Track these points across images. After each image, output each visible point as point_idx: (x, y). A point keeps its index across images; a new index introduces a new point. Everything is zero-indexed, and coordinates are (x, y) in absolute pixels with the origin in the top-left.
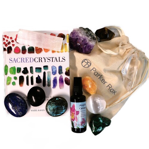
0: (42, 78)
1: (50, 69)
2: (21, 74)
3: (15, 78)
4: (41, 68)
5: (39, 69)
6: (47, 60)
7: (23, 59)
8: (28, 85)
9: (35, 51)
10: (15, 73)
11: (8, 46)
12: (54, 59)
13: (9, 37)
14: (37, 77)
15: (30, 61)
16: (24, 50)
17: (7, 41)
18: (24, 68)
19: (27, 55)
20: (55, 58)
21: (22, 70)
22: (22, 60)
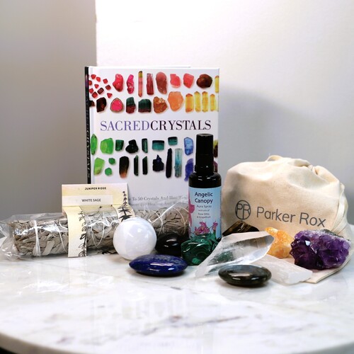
1: (180, 144)
2: (124, 153)
3: (112, 161)
4: (163, 142)
5: (159, 144)
6: (175, 126)
7: (128, 123)
9: (153, 109)
10: (111, 152)
11: (99, 97)
12: (189, 125)
13: (102, 80)
14: (156, 158)
15: (141, 128)
16: (130, 106)
17: (97, 86)
18: (130, 142)
19: (137, 115)
20: (191, 122)
21: (126, 144)
22: (127, 126)
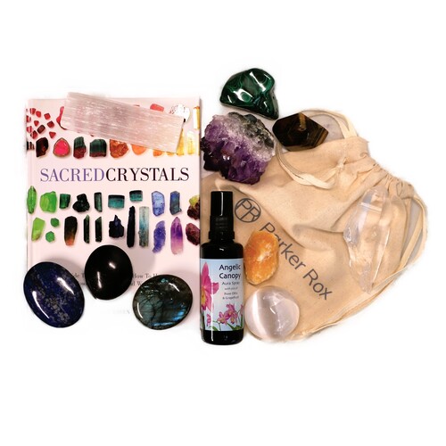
0: (125, 223)
8: (88, 242)
